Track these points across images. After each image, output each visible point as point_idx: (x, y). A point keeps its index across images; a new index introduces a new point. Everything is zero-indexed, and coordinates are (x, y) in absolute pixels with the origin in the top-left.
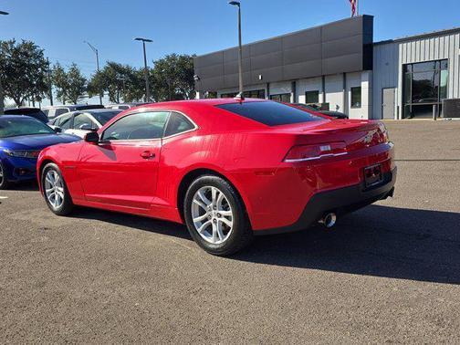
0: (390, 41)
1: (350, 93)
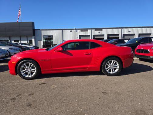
0: (39, 30)
1: (29, 41)
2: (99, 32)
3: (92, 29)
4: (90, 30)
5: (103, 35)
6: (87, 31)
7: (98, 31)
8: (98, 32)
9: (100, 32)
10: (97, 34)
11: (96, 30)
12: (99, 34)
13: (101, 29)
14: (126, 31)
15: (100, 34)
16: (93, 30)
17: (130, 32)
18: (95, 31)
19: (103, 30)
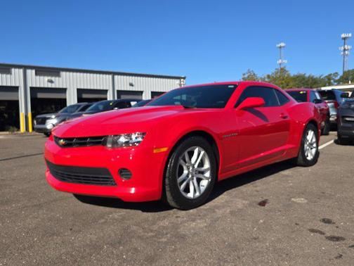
2: (50, 78)
3: (25, 68)
4: (17, 70)
5: (64, 90)
6: (9, 72)
7: (48, 75)
8: (46, 78)
9: (53, 79)
10: (46, 86)
11: (40, 71)
12: (50, 85)
13: (55, 72)
14: (123, 83)
15: (53, 86)
16: (29, 71)
17: (131, 85)
18: (36, 74)
19: (63, 74)
